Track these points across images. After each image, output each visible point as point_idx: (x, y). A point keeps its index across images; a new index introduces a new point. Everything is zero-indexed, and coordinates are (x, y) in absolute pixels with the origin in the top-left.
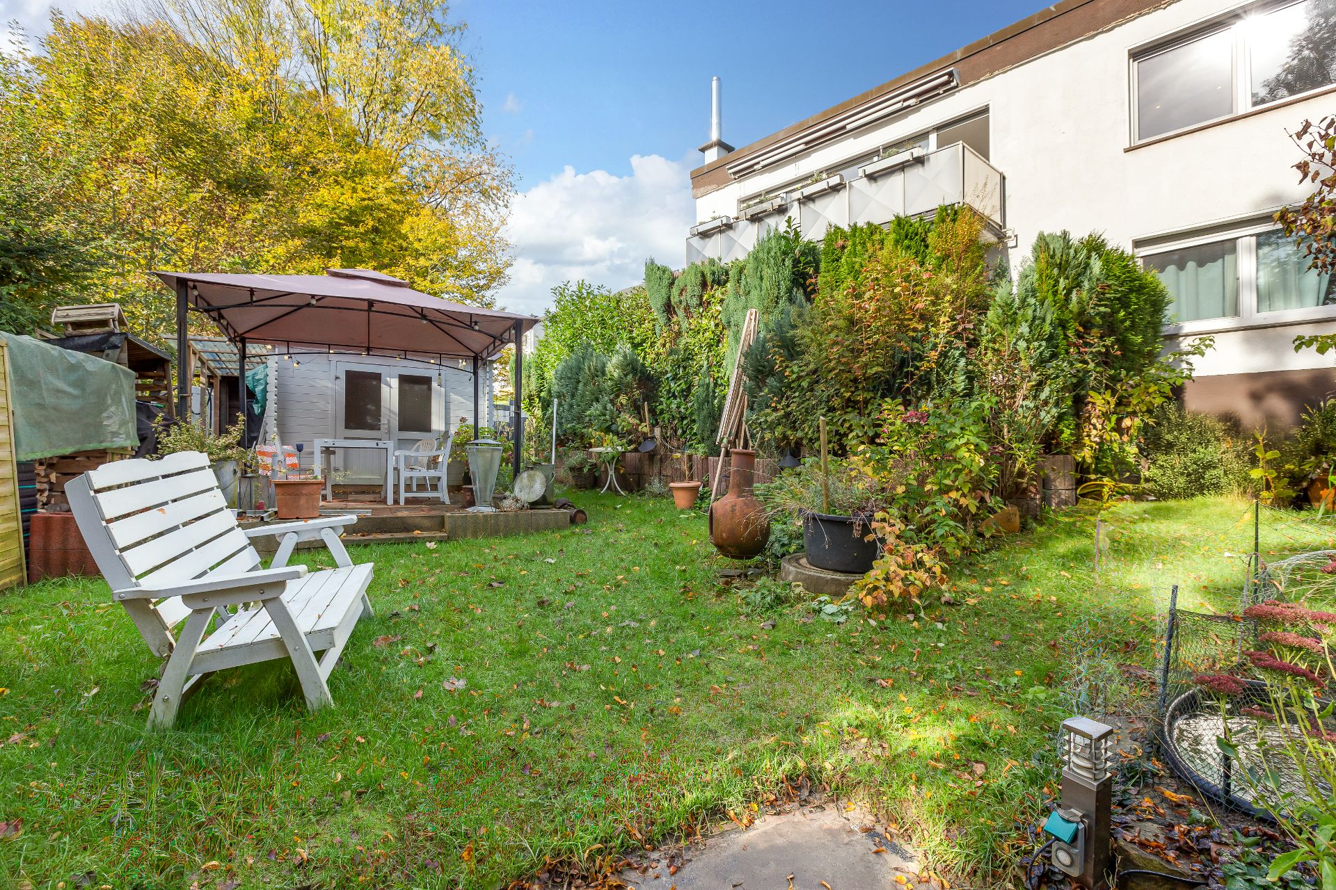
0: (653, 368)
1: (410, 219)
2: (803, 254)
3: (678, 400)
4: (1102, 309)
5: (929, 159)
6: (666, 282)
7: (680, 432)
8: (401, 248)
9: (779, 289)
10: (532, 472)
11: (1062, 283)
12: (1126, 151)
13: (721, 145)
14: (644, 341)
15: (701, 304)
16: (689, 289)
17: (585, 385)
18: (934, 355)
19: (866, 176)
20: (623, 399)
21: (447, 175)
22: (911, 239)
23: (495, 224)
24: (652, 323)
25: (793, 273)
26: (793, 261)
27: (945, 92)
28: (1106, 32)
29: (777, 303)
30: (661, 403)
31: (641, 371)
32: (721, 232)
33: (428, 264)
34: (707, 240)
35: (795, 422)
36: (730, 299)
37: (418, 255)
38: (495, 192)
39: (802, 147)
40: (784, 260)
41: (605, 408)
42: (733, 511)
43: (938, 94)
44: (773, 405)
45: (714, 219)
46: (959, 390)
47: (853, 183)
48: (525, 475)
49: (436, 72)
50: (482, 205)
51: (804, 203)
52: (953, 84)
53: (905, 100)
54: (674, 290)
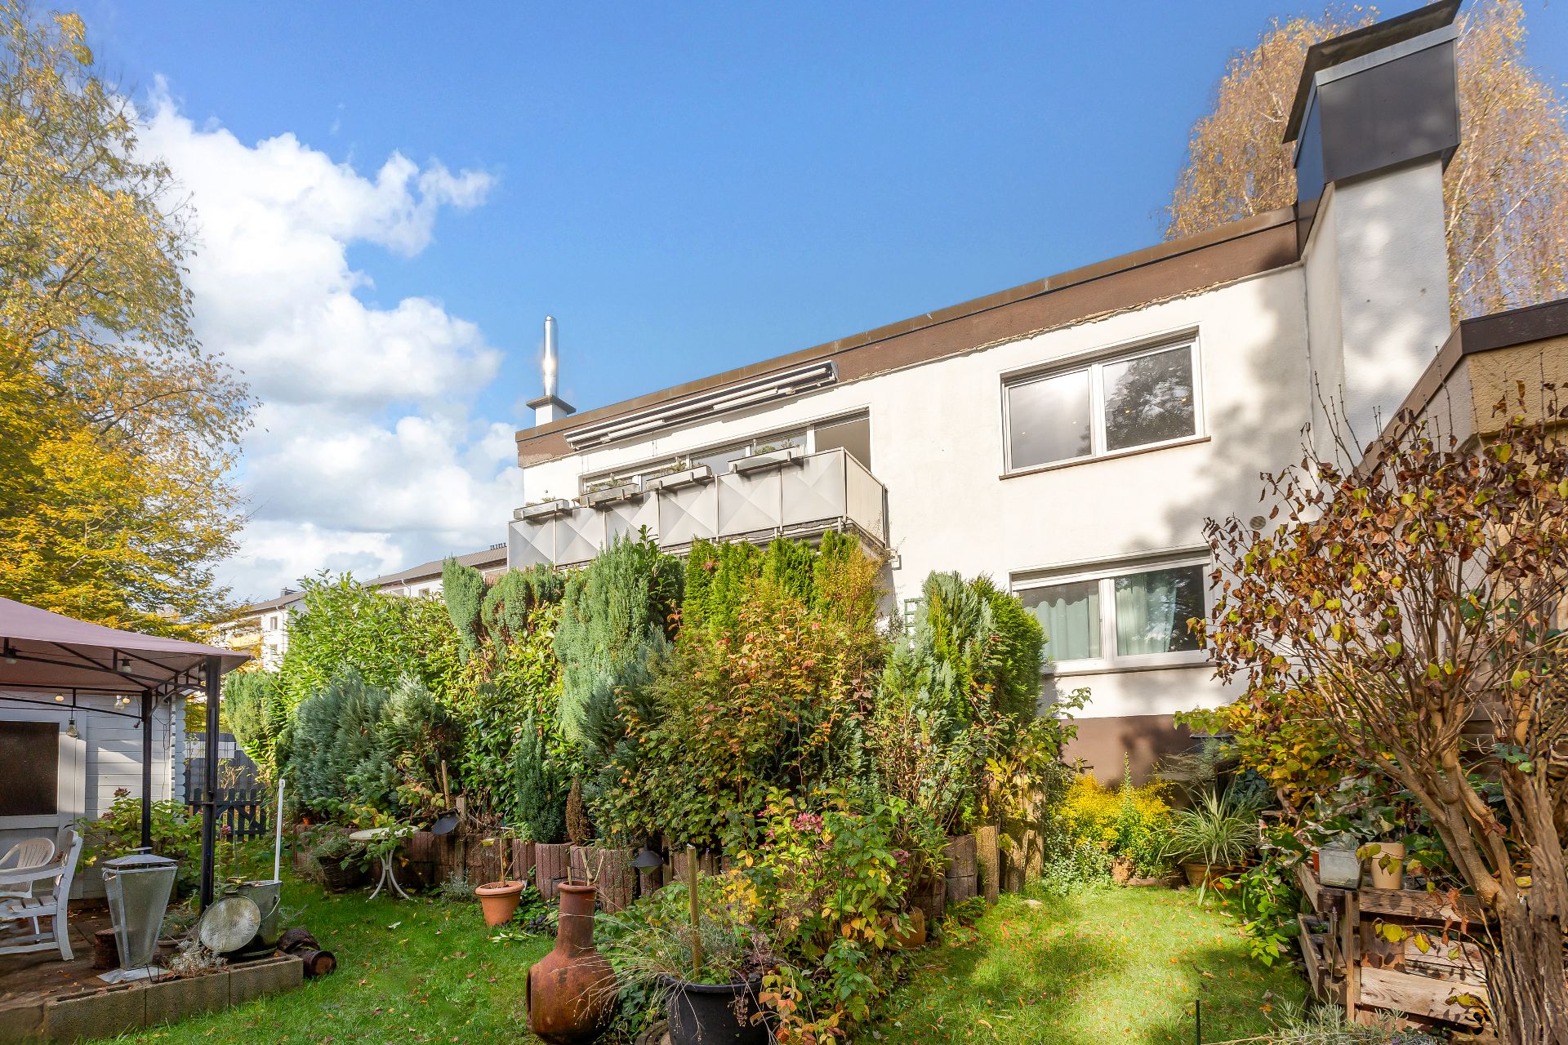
0: (455, 710)
1: (49, 445)
2: (662, 572)
3: (493, 757)
4: (995, 663)
5: (808, 462)
6: (473, 591)
7: (495, 800)
8: (34, 489)
9: (631, 618)
10: (234, 901)
11: (956, 632)
12: (1002, 479)
13: (555, 401)
14: (442, 670)
15: (525, 626)
16: (507, 604)
17: (347, 732)
18: (826, 727)
19: (738, 472)
20: (406, 759)
21: (127, 384)
22: (794, 568)
23: (213, 466)
24: (454, 646)
25: (650, 597)
26: (649, 582)
27: (822, 385)
28: (982, 351)
29: (628, 635)
30: (467, 760)
31: (436, 716)
32: (556, 518)
33: (83, 517)
34: (538, 527)
35: (653, 804)
36: (565, 622)
37: (63, 502)
38: (215, 418)
39: (660, 423)
40: (637, 580)
41: (379, 768)
42: (562, 980)
43: (816, 387)
44: (625, 781)
45: (547, 501)
46: (856, 767)
47: (722, 478)
48: (222, 906)
49: (106, 231)
50: (191, 435)
51: (663, 495)
52: (832, 378)
53: (780, 387)
54: (486, 603)
